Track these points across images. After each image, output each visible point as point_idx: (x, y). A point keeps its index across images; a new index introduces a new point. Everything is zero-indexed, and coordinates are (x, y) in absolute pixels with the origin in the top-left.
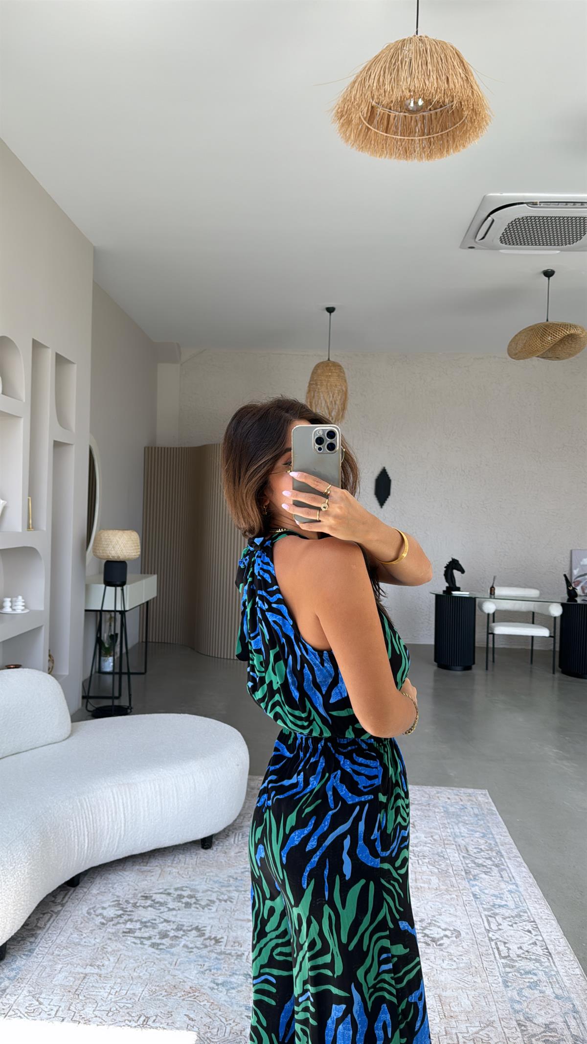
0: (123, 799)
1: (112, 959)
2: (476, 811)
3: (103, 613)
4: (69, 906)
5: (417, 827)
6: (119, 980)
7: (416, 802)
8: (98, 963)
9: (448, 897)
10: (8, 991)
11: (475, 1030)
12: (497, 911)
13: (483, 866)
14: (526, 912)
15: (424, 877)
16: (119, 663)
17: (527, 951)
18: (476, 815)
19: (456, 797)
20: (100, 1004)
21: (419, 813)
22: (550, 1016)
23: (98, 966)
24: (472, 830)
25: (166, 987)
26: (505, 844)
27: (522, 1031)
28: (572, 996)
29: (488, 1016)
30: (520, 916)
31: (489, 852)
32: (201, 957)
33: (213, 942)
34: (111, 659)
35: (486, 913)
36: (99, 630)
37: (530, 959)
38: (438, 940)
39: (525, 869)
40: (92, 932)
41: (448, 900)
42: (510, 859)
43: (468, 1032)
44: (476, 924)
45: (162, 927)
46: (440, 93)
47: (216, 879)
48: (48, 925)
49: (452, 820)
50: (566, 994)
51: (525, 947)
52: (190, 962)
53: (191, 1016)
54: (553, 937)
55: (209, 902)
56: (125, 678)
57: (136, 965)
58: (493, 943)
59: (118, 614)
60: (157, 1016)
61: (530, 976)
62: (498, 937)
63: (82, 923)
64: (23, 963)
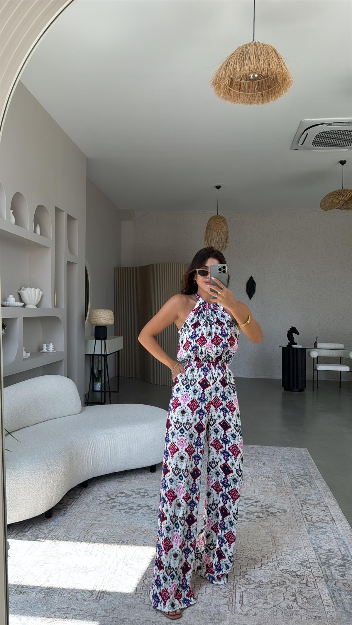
0: (109, 441)
1: (105, 518)
2: (300, 458)
3: (95, 356)
4: (83, 496)
5: (266, 465)
6: (109, 526)
7: (267, 454)
8: (98, 519)
9: (281, 495)
10: (53, 531)
11: (290, 551)
12: (307, 502)
13: (301, 482)
14: (323, 502)
15: (269, 486)
16: (103, 386)
17: (322, 519)
18: (300, 460)
19: (289, 451)
20: (99, 536)
21: (268, 459)
22: (331, 546)
23: (98, 521)
24: (297, 467)
25: (132, 530)
26: (315, 473)
27: (315, 552)
28: (344, 538)
29: (298, 545)
30: (320, 504)
31: (306, 476)
32: (150, 517)
33: (156, 512)
34: (99, 384)
35: (301, 502)
36: (92, 369)
37: (323, 522)
38: (274, 513)
39: (324, 484)
40: (95, 507)
41: (281, 496)
42: (316, 479)
43: (287, 551)
44: (295, 507)
45: (131, 505)
46: (265, 70)
47: (157, 485)
48: (73, 504)
49: (286, 462)
50: (340, 537)
51: (321, 517)
52: (144, 520)
53: (145, 541)
54: (336, 513)
55: (154, 495)
56: (107, 394)
57: (117, 520)
58: (304, 516)
59: (102, 356)
60: (128, 541)
61: (322, 529)
62: (306, 513)
63: (89, 503)
64: (61, 519)
